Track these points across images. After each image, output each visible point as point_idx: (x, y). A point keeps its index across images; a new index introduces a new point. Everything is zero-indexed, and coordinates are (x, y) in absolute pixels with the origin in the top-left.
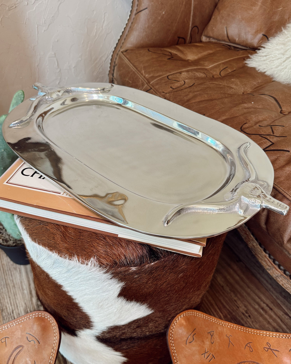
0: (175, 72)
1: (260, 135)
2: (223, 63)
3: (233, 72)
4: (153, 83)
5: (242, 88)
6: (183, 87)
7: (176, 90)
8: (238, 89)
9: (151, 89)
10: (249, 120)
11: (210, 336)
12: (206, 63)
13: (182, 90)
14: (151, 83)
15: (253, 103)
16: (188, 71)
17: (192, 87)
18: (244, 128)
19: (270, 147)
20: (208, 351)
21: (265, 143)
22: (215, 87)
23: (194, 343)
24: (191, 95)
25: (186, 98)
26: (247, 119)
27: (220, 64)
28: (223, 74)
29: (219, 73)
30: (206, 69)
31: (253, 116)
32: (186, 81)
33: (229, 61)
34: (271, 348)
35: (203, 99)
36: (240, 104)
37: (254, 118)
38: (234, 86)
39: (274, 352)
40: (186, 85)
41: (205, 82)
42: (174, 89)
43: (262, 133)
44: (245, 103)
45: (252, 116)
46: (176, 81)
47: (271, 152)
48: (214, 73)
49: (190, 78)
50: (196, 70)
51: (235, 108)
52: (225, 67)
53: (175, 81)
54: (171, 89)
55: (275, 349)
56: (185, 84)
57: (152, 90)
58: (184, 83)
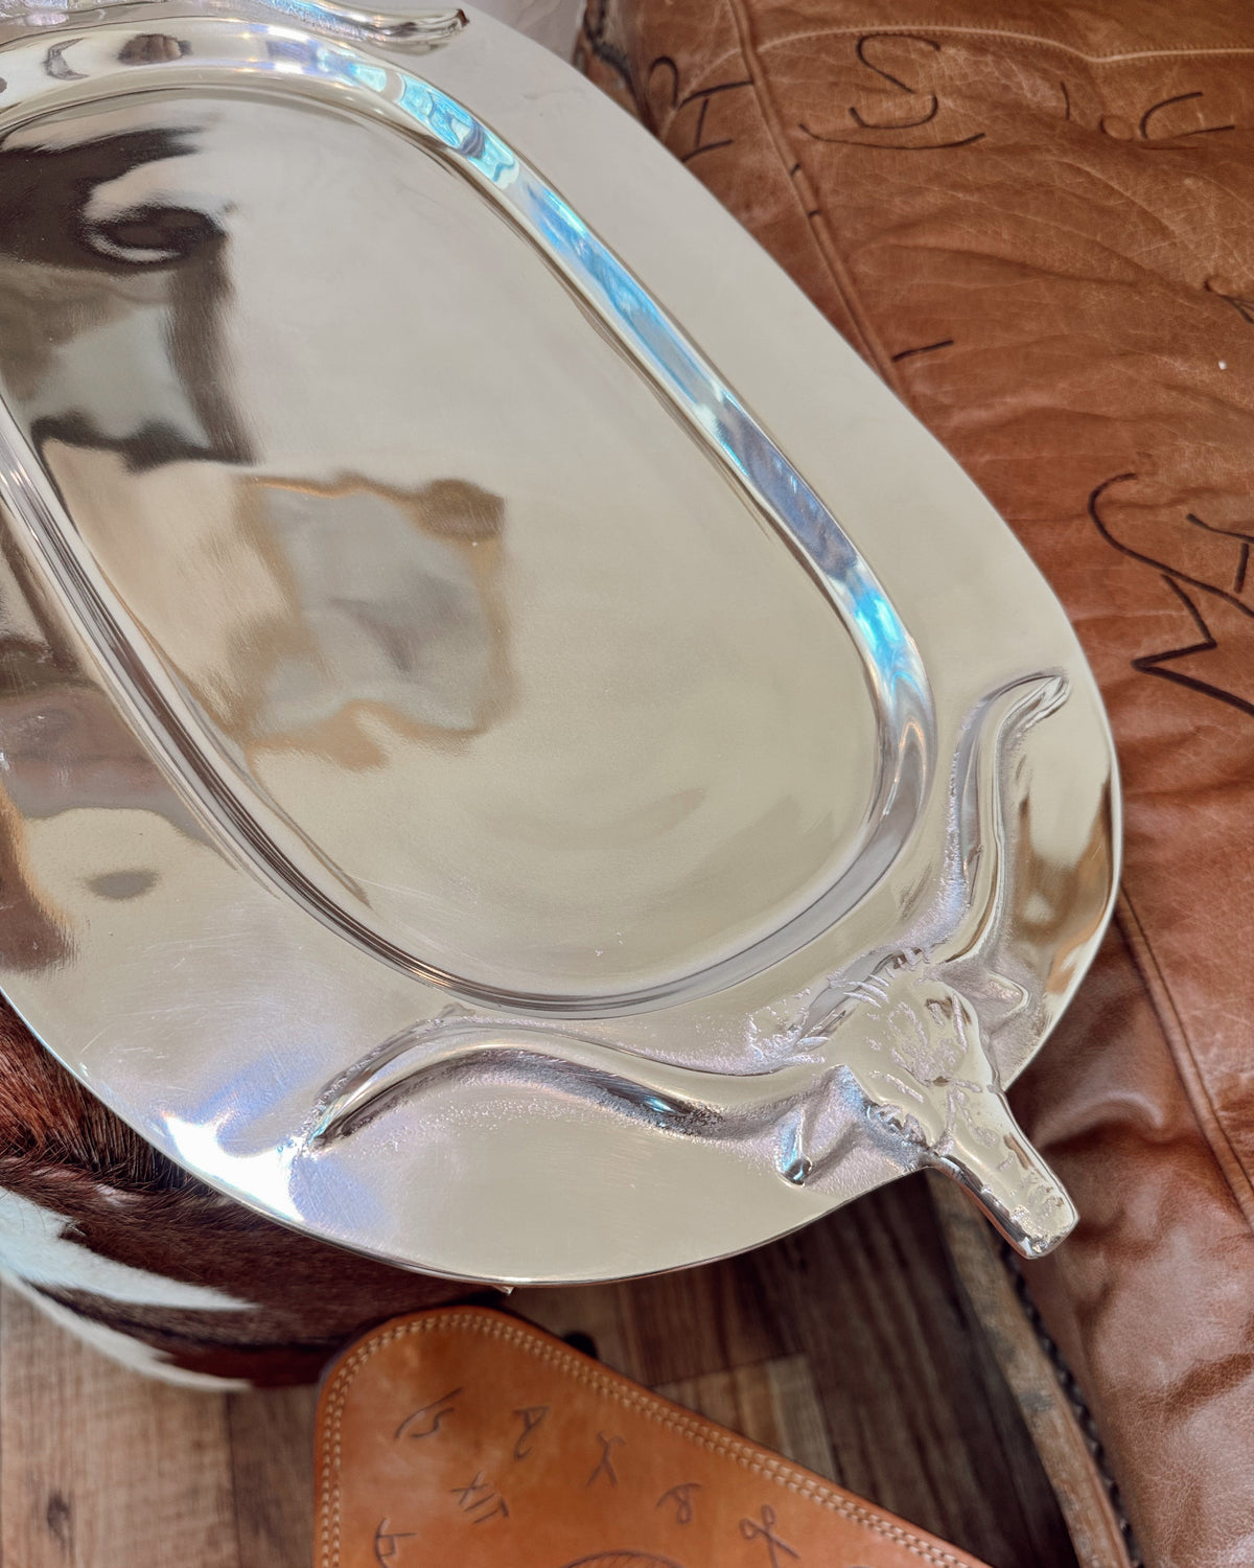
0: (914, 28)
1: (1170, 574)
2: (1187, 62)
3: (1211, 137)
4: (774, 48)
5: (1212, 251)
6: (916, 132)
7: (870, 137)
8: (1192, 247)
9: (752, 82)
10: (1154, 464)
11: (520, 1428)
12: (1101, 31)
13: (903, 153)
14: (762, 49)
15: (1222, 365)
16: (978, 47)
17: (960, 151)
18: (1111, 503)
19: (1190, 657)
20: (486, 1485)
21: (1174, 626)
22: (1077, 197)
23: (432, 1440)
24: (934, 198)
25: (900, 208)
26: (1150, 456)
27: (1168, 63)
28: (1157, 130)
29: (1142, 114)
30: (1083, 68)
31: (1187, 446)
32: (946, 103)
33: (1227, 62)
34: (774, 1534)
35: (986, 245)
36: (1157, 348)
37: (1187, 461)
38: (1175, 223)
39: (777, 1551)
40: (935, 132)
41: (1035, 148)
42: (867, 126)
43: (1187, 566)
44: (1184, 352)
45: (1182, 443)
46: (895, 81)
47: (1178, 688)
48: (1117, 106)
49: (973, 96)
50: (1025, 55)
51: (1118, 369)
52: (1187, 89)
53: (888, 85)
54: (849, 122)
55: (784, 1542)
56: (936, 119)
57: (751, 87)
58: (928, 111)
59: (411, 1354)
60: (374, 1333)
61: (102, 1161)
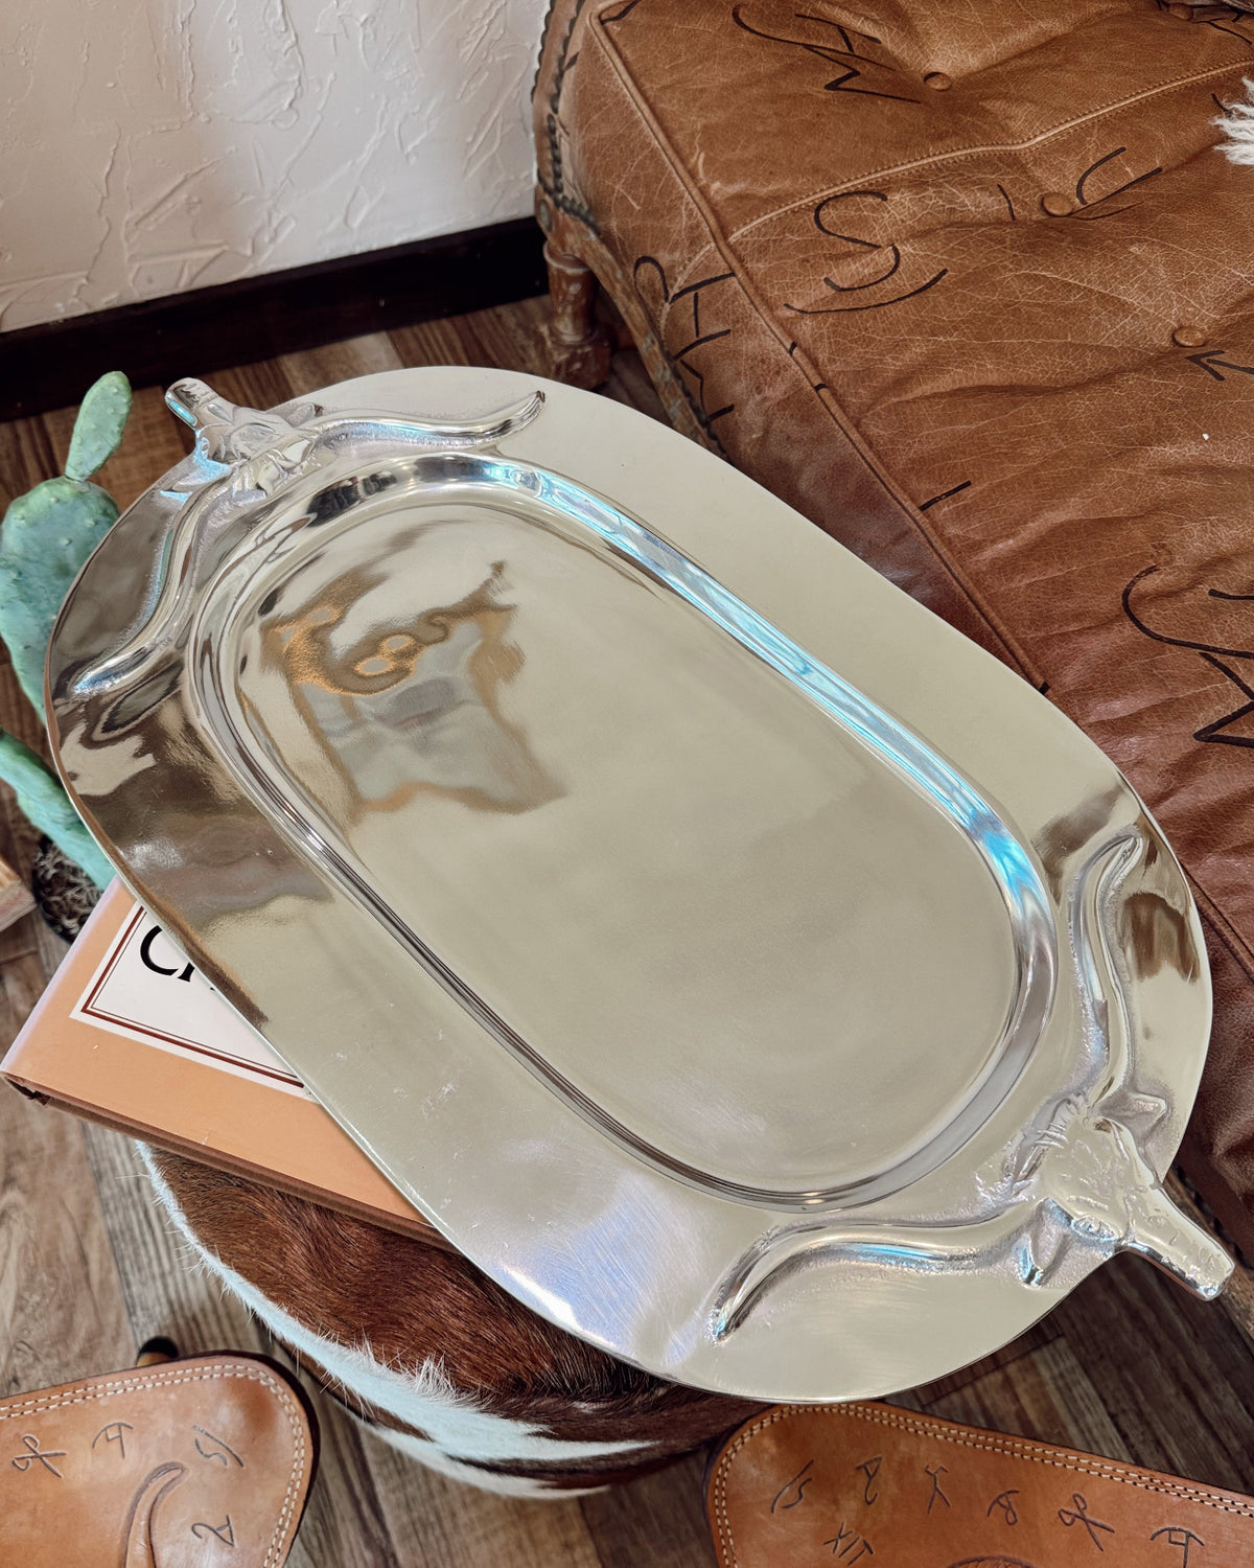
0: (858, 183)
1: (1207, 652)
2: (1104, 123)
3: (1142, 190)
4: (743, 236)
5: (1171, 307)
6: (888, 285)
7: (849, 301)
8: (1152, 311)
9: (733, 274)
10: (1170, 553)
11: (862, 1480)
12: (1019, 116)
13: (882, 309)
14: (732, 239)
15: (1206, 436)
16: (918, 182)
17: (930, 294)
18: (1142, 597)
19: (1241, 720)
20: (850, 1532)
21: (1221, 697)
22: (1041, 306)
23: (799, 1508)
24: (918, 350)
25: (892, 365)
26: (1164, 546)
27: (1086, 129)
28: (1092, 193)
29: (1076, 184)
30: (1014, 162)
31: (1194, 528)
32: (906, 249)
33: (1139, 110)
34: (1088, 1517)
35: (975, 379)
36: (1146, 441)
37: (1196, 540)
38: (1132, 297)
39: (1095, 1529)
40: (904, 282)
41: (994, 269)
42: (843, 290)
43: (1220, 641)
44: (1169, 436)
45: (1188, 525)
46: (855, 241)
47: (1238, 750)
48: (1052, 184)
49: (922, 234)
50: (960, 174)
51: (1117, 471)
52: (1111, 148)
53: (851, 247)
54: (829, 292)
55: (1099, 1521)
56: (900, 269)
57: (733, 279)
58: (893, 262)
59: (768, 1443)
60: (737, 1434)
61: (573, 1386)
